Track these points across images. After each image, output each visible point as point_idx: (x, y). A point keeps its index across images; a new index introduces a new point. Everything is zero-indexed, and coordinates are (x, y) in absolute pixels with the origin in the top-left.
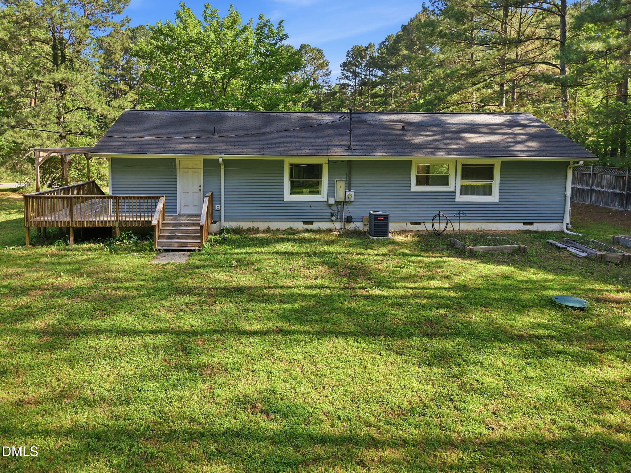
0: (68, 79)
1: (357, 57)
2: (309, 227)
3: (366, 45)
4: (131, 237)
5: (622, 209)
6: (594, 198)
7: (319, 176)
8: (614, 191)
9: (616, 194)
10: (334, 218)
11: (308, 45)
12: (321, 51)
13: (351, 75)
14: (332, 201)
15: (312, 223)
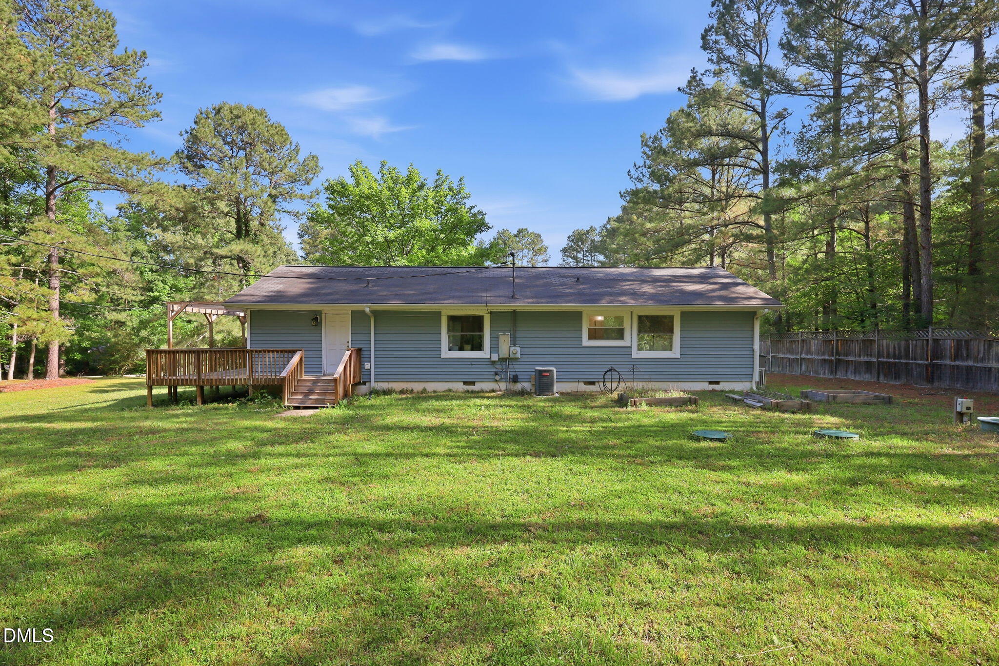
0: (247, 251)
1: (577, 242)
2: (470, 388)
3: (587, 228)
4: (266, 397)
5: (832, 377)
6: (804, 367)
7: (481, 329)
8: (823, 357)
9: (825, 360)
10: (498, 378)
11: (526, 229)
12: (539, 236)
13: (572, 260)
14: (495, 357)
15: (473, 383)
